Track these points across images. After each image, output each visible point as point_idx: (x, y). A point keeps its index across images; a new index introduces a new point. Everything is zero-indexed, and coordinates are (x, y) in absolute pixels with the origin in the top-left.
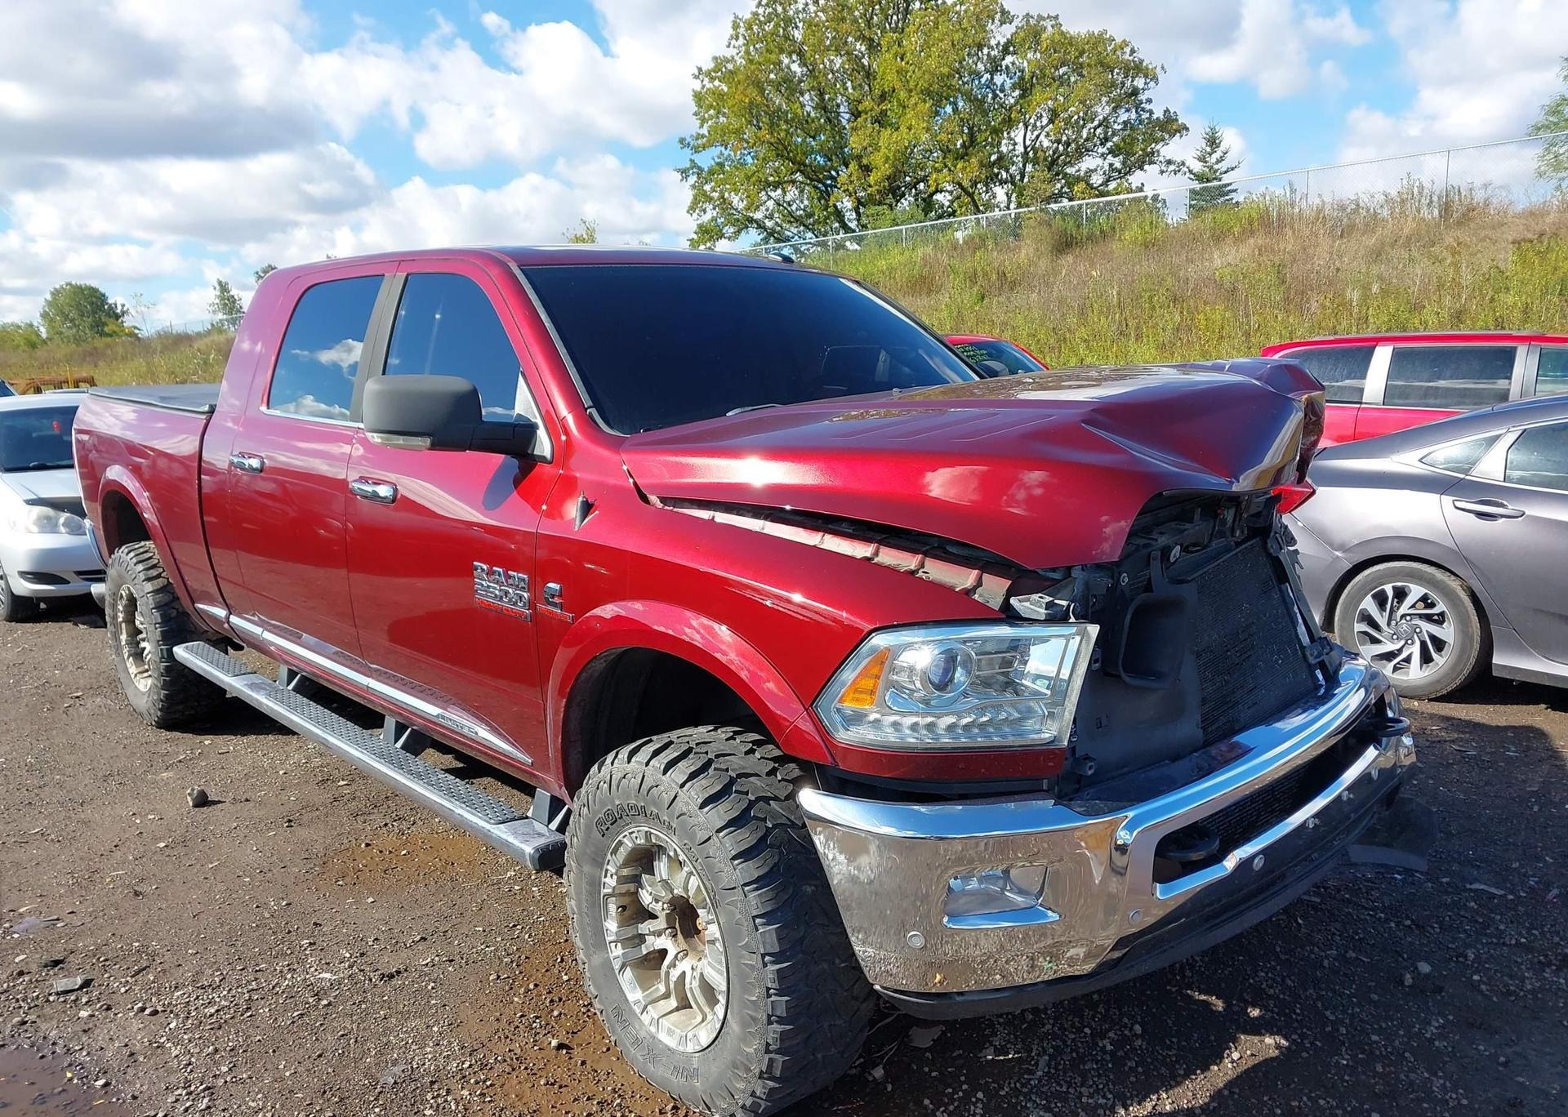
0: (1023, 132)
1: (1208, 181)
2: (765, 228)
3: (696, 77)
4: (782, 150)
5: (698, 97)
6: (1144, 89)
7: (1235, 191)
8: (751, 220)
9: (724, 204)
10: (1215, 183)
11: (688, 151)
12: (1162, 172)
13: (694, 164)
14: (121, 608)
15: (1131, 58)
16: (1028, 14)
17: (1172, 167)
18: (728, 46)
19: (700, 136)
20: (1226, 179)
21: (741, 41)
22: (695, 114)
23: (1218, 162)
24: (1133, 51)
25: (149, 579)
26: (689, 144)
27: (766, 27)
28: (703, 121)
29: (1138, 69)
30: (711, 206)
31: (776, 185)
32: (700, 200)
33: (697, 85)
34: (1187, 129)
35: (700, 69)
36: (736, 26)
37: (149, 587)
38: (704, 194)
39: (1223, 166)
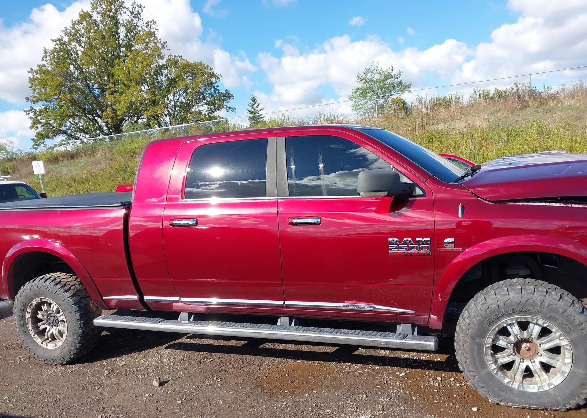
0: (173, 97)
1: (254, 114)
2: (67, 134)
3: (30, 72)
4: (74, 103)
5: (32, 81)
6: (215, 82)
7: (264, 117)
8: (60, 131)
9: (47, 124)
10: (257, 114)
11: (29, 103)
12: (227, 111)
13: (32, 108)
14: (30, 311)
15: (211, 71)
16: (170, 55)
17: (230, 110)
18: (43, 60)
19: (34, 97)
20: (260, 113)
21: (48, 58)
22: (30, 87)
23: (257, 107)
24: (211, 69)
25: (66, 291)
26: (30, 100)
27: (60, 54)
28: (34, 90)
29: (213, 75)
30: (40, 126)
31: (70, 117)
32: (35, 123)
33: (31, 75)
34: (234, 96)
35: (32, 69)
36: (45, 52)
37: (68, 294)
38: (38, 121)
39: (258, 109)
